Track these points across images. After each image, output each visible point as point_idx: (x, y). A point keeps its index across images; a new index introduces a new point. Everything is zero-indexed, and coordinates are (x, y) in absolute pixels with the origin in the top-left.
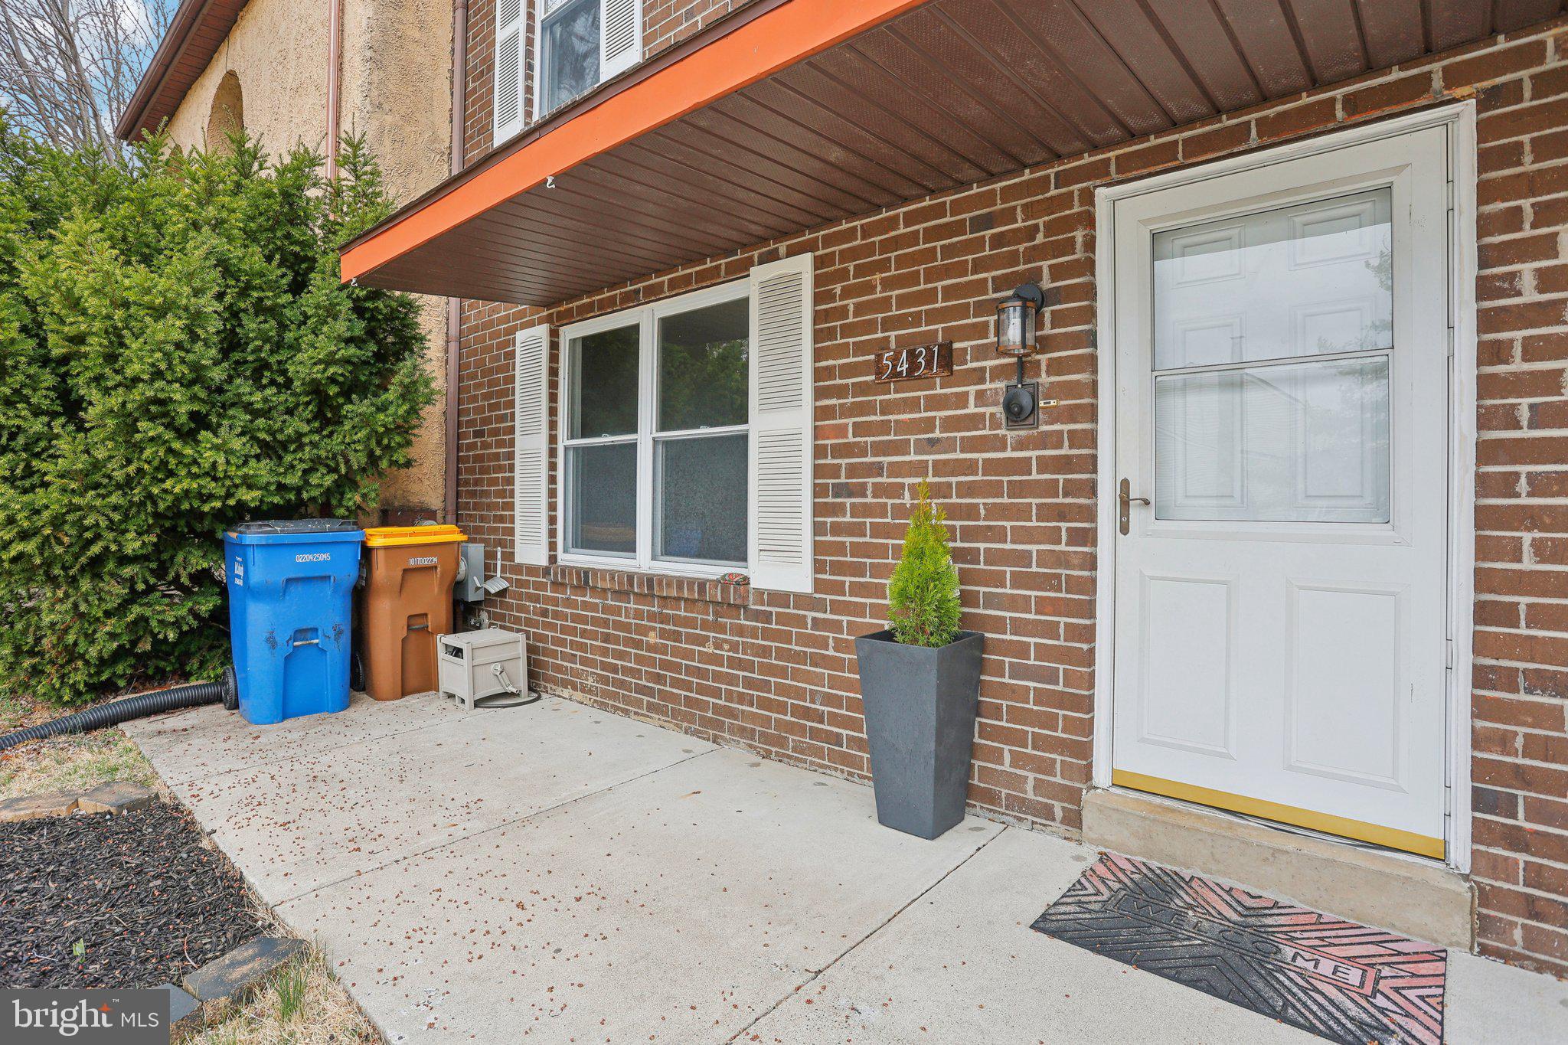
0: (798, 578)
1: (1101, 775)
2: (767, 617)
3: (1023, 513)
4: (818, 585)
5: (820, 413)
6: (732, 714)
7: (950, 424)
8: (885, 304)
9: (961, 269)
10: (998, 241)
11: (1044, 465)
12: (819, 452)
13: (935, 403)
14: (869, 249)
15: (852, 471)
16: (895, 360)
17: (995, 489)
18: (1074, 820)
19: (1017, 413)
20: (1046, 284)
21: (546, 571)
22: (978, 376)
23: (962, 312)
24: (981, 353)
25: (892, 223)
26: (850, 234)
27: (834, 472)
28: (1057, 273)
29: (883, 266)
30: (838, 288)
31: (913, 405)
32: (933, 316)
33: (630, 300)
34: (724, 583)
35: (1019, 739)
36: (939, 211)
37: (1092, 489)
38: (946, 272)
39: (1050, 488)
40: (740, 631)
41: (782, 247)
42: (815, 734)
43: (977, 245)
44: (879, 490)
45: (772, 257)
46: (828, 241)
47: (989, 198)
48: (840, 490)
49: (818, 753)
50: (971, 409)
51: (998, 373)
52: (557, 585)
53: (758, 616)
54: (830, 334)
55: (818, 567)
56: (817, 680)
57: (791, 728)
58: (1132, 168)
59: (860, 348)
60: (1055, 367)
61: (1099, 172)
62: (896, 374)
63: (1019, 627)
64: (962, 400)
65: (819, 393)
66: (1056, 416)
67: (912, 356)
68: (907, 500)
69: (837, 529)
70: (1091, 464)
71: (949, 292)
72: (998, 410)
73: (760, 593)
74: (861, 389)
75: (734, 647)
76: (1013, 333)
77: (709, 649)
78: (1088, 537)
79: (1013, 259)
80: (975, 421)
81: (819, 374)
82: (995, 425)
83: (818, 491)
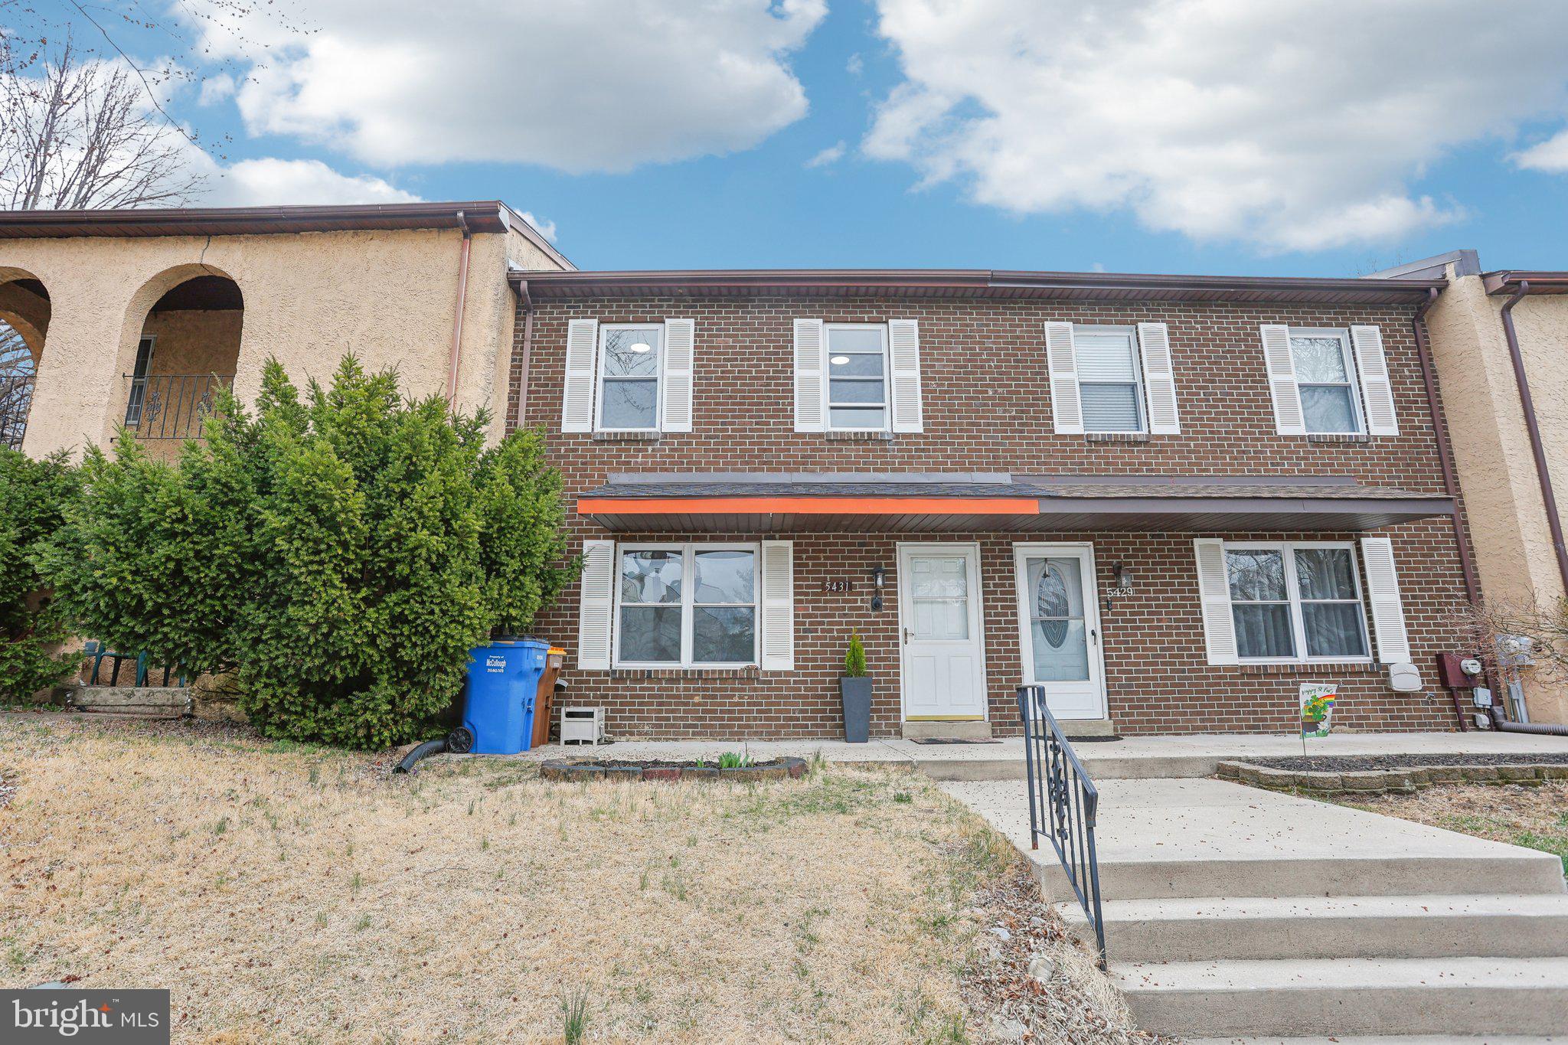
0: (788, 664)
1: (903, 720)
2: (770, 682)
3: (878, 638)
4: (796, 667)
5: (796, 601)
6: (749, 726)
7: (851, 609)
8: (825, 565)
9: (855, 558)
10: (867, 551)
11: (884, 623)
12: (796, 616)
13: (845, 601)
14: (819, 545)
15: (811, 623)
16: (831, 585)
17: (868, 631)
18: (899, 733)
19: (876, 606)
20: (884, 568)
21: (606, 674)
22: (861, 593)
23: (855, 572)
24: (862, 586)
25: (828, 537)
26: (810, 537)
27: (804, 623)
28: (887, 565)
29: (825, 551)
30: (804, 556)
31: (837, 601)
32: (845, 572)
33: (686, 539)
34: (749, 670)
35: (880, 711)
36: (846, 537)
37: (897, 630)
38: (849, 558)
39: (886, 630)
40: (755, 690)
41: (777, 535)
42: (795, 726)
43: (861, 551)
44: (823, 631)
45: (773, 538)
46: (799, 537)
47: (864, 537)
48: (805, 631)
49: (798, 733)
50: (859, 604)
51: (868, 593)
52: (614, 680)
53: (764, 682)
54: (801, 572)
55: (796, 660)
56: (797, 704)
57: (783, 726)
58: (907, 539)
59: (814, 579)
60: (887, 593)
61: (899, 538)
62: (831, 590)
63: (877, 674)
64: (856, 601)
65: (796, 594)
66: (887, 608)
67: (838, 585)
68: (835, 634)
69: (804, 645)
70: (897, 623)
71: (850, 565)
72: (869, 605)
73: (766, 673)
74: (814, 594)
75: (751, 697)
76: (880, 582)
77: (736, 700)
78: (897, 645)
79: (872, 558)
80: (860, 608)
81: (795, 587)
82: (867, 610)
83: (796, 631)
